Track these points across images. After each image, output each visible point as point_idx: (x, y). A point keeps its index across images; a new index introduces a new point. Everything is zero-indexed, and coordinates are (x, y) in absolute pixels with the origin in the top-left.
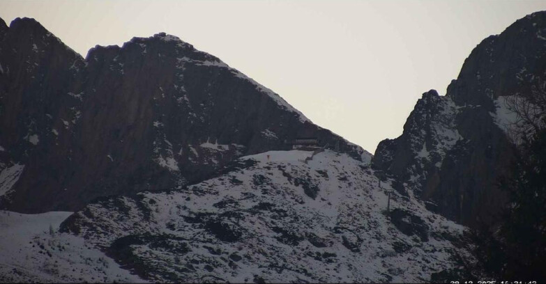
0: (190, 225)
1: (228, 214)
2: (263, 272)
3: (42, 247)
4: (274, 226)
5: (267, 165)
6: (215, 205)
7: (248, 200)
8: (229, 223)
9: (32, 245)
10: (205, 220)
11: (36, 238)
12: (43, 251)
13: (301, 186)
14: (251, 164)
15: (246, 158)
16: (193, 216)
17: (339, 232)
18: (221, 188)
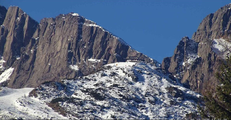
0: (84, 93)
1: (100, 89)
2: (115, 113)
3: (21, 103)
4: (119, 94)
5: (116, 68)
6: (94, 85)
7: (108, 83)
8: (100, 93)
9: (17, 102)
10: (90, 92)
11: (19, 99)
12: (22, 104)
13: (130, 77)
14: (109, 67)
15: (107, 65)
16: (85, 90)
17: (147, 96)
18: (97, 78)
